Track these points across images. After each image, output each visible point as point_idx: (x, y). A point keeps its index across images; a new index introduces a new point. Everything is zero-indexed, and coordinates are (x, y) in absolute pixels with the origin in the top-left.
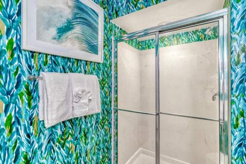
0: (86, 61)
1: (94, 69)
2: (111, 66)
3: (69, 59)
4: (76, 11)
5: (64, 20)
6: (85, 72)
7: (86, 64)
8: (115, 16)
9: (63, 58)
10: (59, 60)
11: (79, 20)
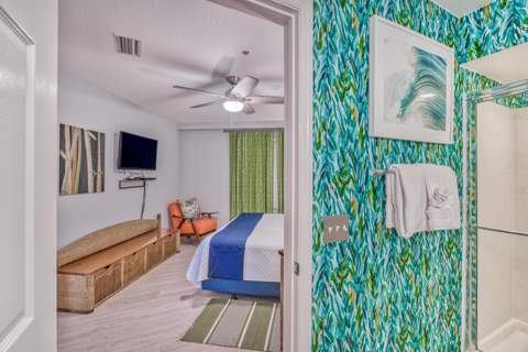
0: (428, 144)
1: (437, 154)
2: (461, 148)
3: (409, 142)
4: (421, 68)
5: (407, 87)
6: (427, 160)
7: (428, 148)
8: (474, 55)
9: (403, 141)
10: (399, 144)
11: (423, 80)
